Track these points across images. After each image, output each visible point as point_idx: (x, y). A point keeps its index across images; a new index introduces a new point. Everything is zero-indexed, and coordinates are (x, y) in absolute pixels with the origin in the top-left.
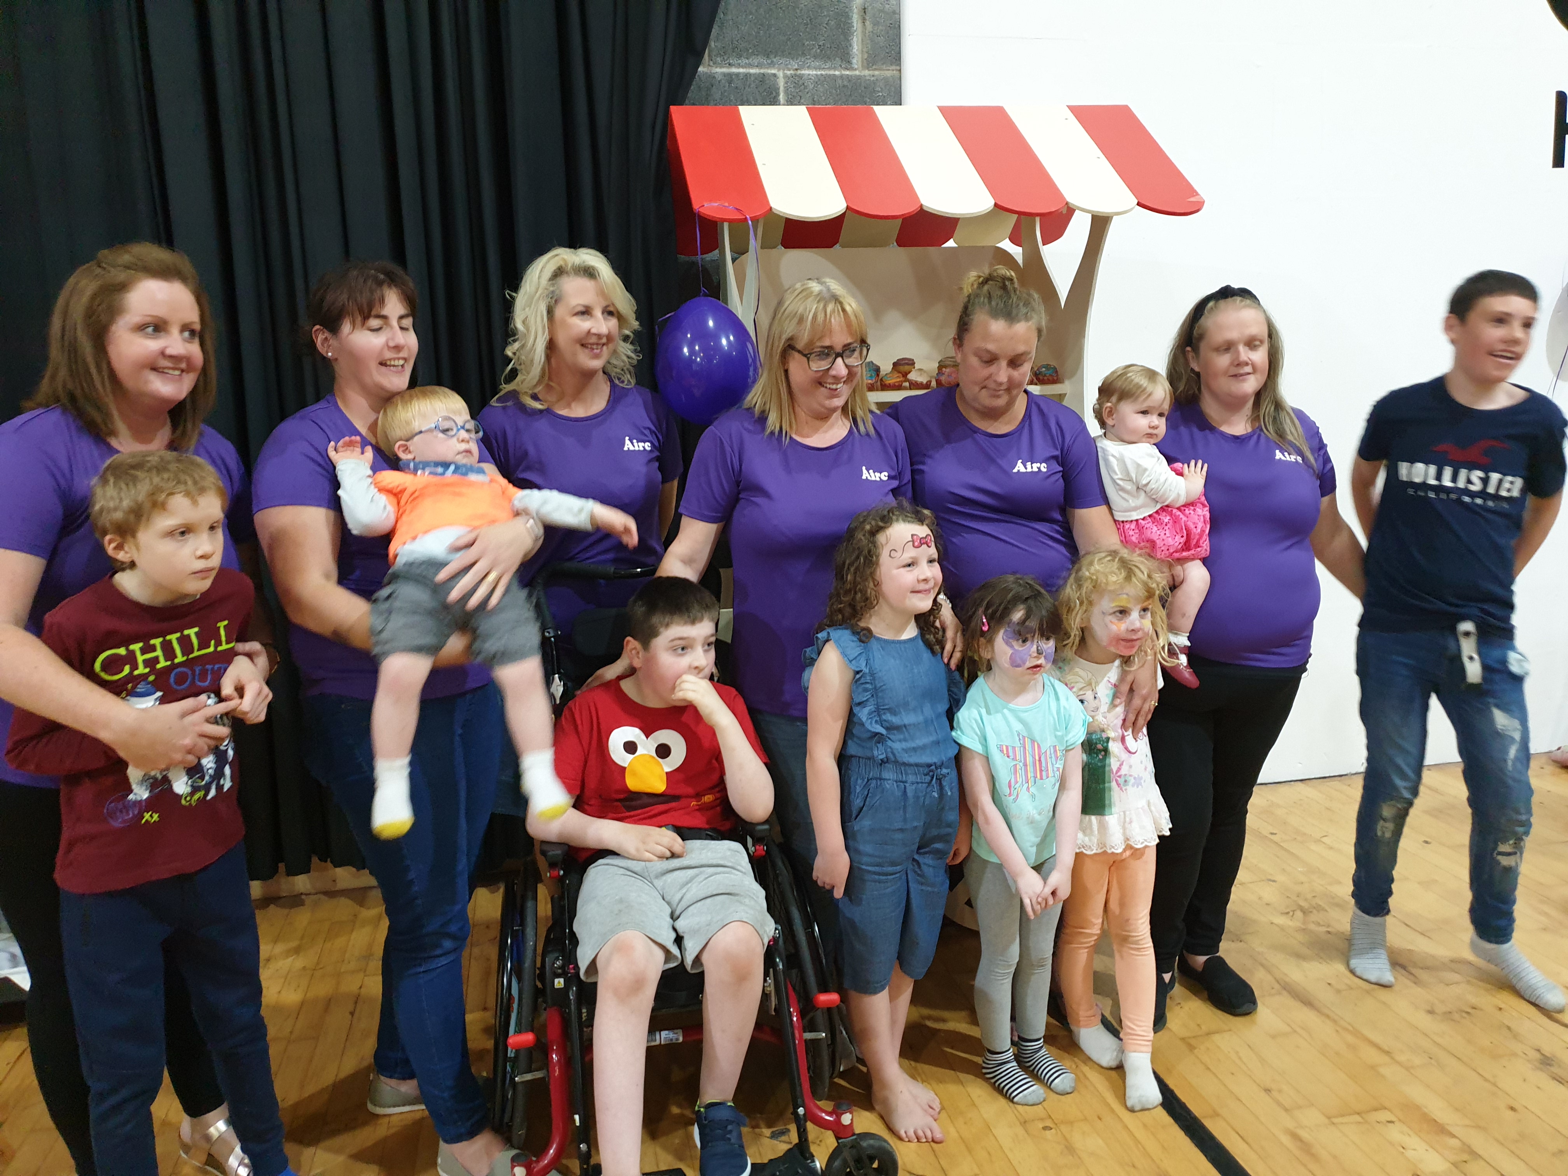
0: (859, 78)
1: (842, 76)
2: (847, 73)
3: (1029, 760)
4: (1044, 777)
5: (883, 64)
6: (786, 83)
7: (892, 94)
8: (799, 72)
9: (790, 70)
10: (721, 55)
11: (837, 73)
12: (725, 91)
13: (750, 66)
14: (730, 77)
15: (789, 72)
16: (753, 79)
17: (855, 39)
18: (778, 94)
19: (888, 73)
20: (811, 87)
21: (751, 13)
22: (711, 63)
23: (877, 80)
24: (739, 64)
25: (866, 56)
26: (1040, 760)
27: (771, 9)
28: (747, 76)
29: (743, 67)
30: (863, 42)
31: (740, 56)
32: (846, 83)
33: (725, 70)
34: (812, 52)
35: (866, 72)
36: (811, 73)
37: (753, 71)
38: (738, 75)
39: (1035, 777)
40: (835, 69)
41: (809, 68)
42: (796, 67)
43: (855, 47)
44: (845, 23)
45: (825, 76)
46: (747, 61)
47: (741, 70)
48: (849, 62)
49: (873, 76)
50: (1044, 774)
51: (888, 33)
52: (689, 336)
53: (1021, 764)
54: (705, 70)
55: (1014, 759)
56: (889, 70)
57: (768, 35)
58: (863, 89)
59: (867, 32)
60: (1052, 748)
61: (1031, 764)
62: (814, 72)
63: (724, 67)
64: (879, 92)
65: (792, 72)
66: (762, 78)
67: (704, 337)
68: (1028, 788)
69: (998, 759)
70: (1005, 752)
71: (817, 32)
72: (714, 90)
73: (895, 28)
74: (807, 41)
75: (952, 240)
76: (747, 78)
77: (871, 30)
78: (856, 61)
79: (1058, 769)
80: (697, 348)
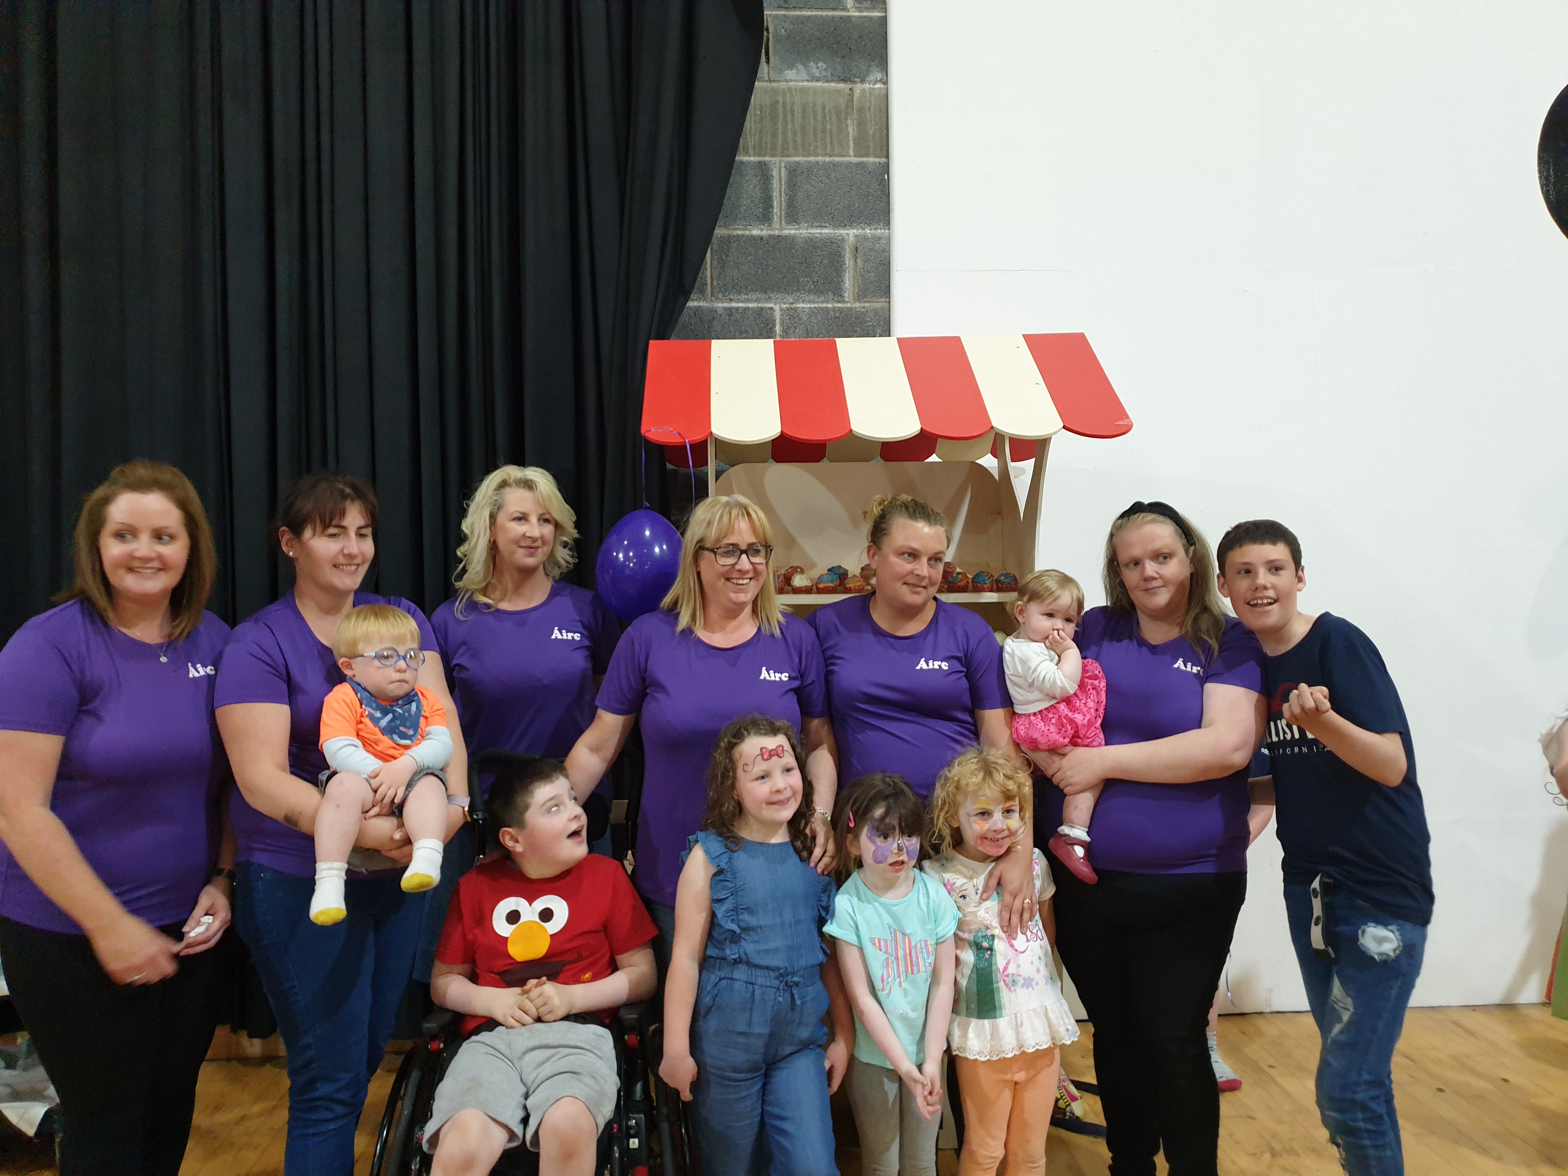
0: (850, 309)
1: (834, 309)
2: (839, 305)
3: (900, 953)
4: (916, 972)
5: (872, 297)
6: (782, 315)
7: (882, 323)
8: (794, 305)
9: (785, 304)
10: (722, 292)
11: (830, 306)
12: (725, 323)
13: (749, 301)
14: (730, 311)
15: (784, 306)
16: (751, 312)
17: (847, 275)
18: (774, 325)
19: (879, 304)
20: (805, 319)
21: (750, 254)
22: (714, 299)
23: (867, 311)
24: (739, 299)
25: (856, 291)
26: (910, 953)
27: (768, 251)
28: (746, 309)
29: (742, 302)
30: (854, 277)
31: (739, 293)
32: (837, 315)
33: (726, 305)
34: (806, 288)
35: (857, 305)
36: (805, 306)
37: (751, 305)
38: (737, 309)
39: (907, 972)
40: (827, 302)
41: (803, 301)
42: (792, 301)
43: (847, 282)
44: (838, 262)
45: (818, 309)
46: (746, 297)
47: (741, 305)
48: (842, 296)
49: (864, 308)
50: (915, 967)
51: (878, 269)
52: (626, 542)
53: (893, 957)
54: (696, 304)
55: (887, 953)
56: (878, 302)
57: (765, 274)
58: (854, 319)
59: (858, 268)
60: (923, 941)
61: (903, 957)
62: (809, 306)
63: (724, 302)
64: (869, 322)
65: (787, 305)
66: (760, 311)
67: (639, 544)
68: (900, 983)
69: (870, 951)
70: (878, 945)
71: (811, 270)
72: (715, 322)
74: (802, 277)
75: (934, 455)
76: (745, 312)
77: (862, 267)
78: (848, 295)
79: (929, 964)
80: (631, 554)
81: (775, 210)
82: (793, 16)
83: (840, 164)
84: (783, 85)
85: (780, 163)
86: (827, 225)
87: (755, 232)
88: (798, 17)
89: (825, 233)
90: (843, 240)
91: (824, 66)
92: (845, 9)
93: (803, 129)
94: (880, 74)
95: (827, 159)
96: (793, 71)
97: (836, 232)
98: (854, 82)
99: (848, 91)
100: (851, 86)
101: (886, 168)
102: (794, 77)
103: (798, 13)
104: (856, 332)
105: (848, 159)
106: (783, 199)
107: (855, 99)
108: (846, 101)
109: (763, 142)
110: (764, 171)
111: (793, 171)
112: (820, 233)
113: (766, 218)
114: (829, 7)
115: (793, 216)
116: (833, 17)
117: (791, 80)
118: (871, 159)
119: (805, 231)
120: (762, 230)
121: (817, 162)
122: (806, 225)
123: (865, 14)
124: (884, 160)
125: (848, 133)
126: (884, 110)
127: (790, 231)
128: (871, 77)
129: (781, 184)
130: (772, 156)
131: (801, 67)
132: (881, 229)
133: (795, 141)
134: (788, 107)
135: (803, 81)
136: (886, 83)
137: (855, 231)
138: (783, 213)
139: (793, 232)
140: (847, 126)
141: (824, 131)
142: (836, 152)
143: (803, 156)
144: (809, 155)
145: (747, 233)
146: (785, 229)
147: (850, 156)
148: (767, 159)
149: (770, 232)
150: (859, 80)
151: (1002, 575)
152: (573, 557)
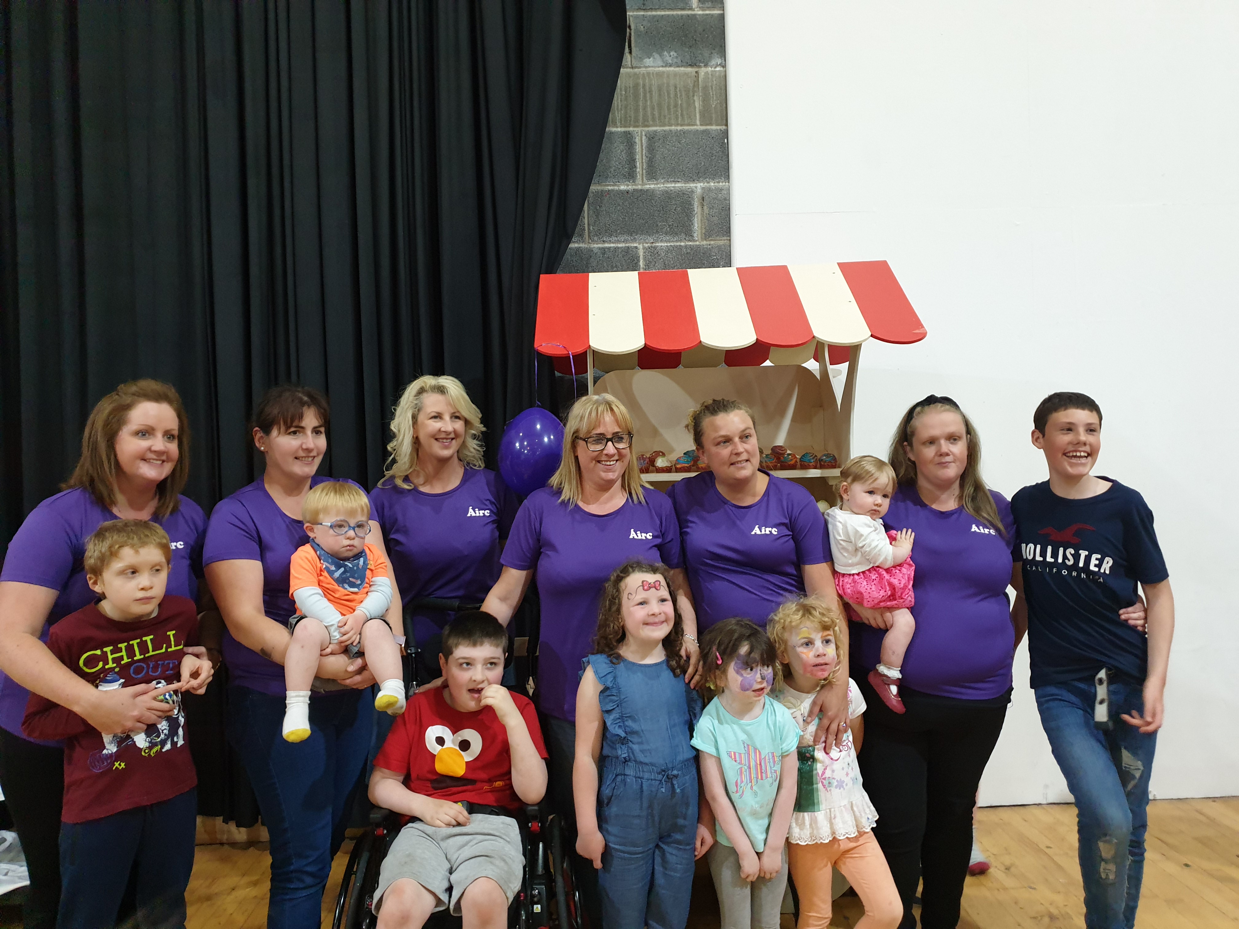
0: (698, 247)
1: (686, 246)
2: (691, 243)
3: (753, 763)
4: (764, 778)
5: (717, 236)
6: (645, 253)
7: (724, 257)
9: (647, 243)
10: (597, 235)
11: (682, 244)
12: (600, 260)
13: (619, 242)
14: (604, 250)
15: (646, 245)
16: (620, 251)
17: (696, 219)
18: (639, 261)
19: (721, 242)
20: (663, 254)
21: (619, 205)
22: (590, 241)
23: (712, 248)
24: (610, 241)
25: (704, 232)
26: (760, 764)
27: (634, 202)
28: (616, 249)
29: (613, 243)
30: (701, 220)
31: (611, 236)
32: (689, 251)
33: (600, 245)
34: (664, 230)
35: (705, 243)
36: (663, 245)
37: (620, 245)
38: (609, 248)
39: (757, 778)
40: (681, 241)
41: (661, 241)
42: (652, 241)
43: (696, 225)
44: (688, 209)
45: (673, 247)
46: (616, 239)
47: (612, 245)
48: (692, 236)
49: (710, 245)
50: (764, 775)
51: (720, 214)
52: (521, 434)
53: (746, 767)
54: (576, 245)
55: (740, 763)
56: (721, 240)
57: (631, 220)
58: (702, 254)
59: (705, 214)
60: (770, 754)
61: (754, 767)
63: (599, 243)
64: (714, 256)
65: (649, 245)
66: (627, 250)
67: (532, 435)
68: (752, 787)
69: (727, 762)
70: (733, 757)
71: (667, 216)
72: (592, 259)
73: (726, 210)
74: (660, 222)
75: (768, 360)
76: (615, 251)
77: (708, 212)
78: (697, 235)
79: (775, 772)
80: (526, 443)
81: (638, 170)
82: (650, 16)
83: (689, 132)
84: (643, 70)
85: (641, 133)
86: (680, 180)
87: (622, 187)
88: (654, 16)
89: (678, 187)
90: (692, 192)
91: (675, 54)
92: (691, 9)
93: (660, 105)
94: (720, 59)
95: (679, 128)
96: (651, 59)
97: (686, 185)
98: (700, 67)
99: (694, 74)
100: (697, 70)
101: (726, 134)
102: (652, 64)
103: (654, 13)
104: (704, 264)
105: (695, 127)
106: (644, 161)
107: (700, 80)
108: (693, 82)
109: (628, 116)
110: (629, 139)
111: (652, 138)
112: (673, 187)
113: (631, 176)
114: (680, 7)
115: (652, 173)
116: (682, 16)
117: (649, 67)
118: (714, 127)
119: (662, 186)
120: (628, 185)
121: (671, 131)
122: (662, 181)
123: (707, 12)
124: (724, 127)
125: (695, 107)
126: (723, 88)
127: (651, 186)
128: (713, 62)
129: (642, 149)
130: (635, 127)
131: (656, 56)
132: (722, 182)
133: (653, 115)
134: (647, 88)
135: (659, 67)
136: (724, 66)
137: (702, 184)
138: (644, 171)
139: (652, 186)
140: (694, 101)
141: (676, 106)
142: (686, 122)
143: (660, 126)
144: (664, 125)
145: (616, 188)
146: (646, 184)
147: (697, 125)
148: (631, 129)
149: (634, 187)
150: (703, 65)
151: (824, 455)
152: (481, 446)
